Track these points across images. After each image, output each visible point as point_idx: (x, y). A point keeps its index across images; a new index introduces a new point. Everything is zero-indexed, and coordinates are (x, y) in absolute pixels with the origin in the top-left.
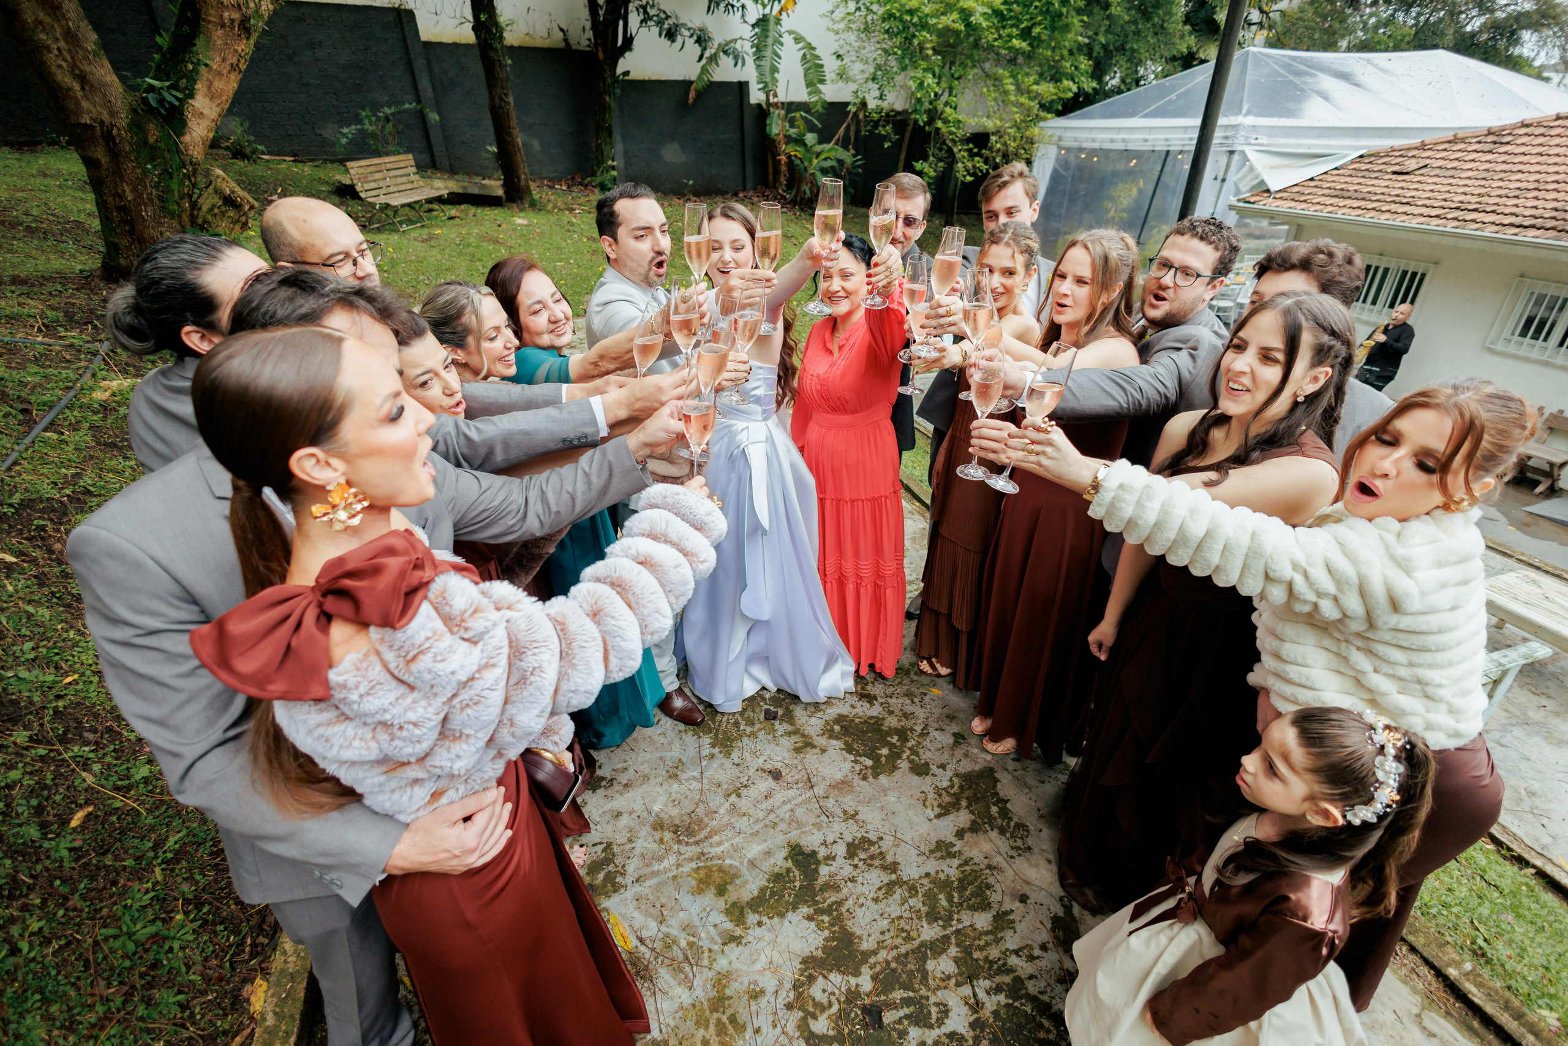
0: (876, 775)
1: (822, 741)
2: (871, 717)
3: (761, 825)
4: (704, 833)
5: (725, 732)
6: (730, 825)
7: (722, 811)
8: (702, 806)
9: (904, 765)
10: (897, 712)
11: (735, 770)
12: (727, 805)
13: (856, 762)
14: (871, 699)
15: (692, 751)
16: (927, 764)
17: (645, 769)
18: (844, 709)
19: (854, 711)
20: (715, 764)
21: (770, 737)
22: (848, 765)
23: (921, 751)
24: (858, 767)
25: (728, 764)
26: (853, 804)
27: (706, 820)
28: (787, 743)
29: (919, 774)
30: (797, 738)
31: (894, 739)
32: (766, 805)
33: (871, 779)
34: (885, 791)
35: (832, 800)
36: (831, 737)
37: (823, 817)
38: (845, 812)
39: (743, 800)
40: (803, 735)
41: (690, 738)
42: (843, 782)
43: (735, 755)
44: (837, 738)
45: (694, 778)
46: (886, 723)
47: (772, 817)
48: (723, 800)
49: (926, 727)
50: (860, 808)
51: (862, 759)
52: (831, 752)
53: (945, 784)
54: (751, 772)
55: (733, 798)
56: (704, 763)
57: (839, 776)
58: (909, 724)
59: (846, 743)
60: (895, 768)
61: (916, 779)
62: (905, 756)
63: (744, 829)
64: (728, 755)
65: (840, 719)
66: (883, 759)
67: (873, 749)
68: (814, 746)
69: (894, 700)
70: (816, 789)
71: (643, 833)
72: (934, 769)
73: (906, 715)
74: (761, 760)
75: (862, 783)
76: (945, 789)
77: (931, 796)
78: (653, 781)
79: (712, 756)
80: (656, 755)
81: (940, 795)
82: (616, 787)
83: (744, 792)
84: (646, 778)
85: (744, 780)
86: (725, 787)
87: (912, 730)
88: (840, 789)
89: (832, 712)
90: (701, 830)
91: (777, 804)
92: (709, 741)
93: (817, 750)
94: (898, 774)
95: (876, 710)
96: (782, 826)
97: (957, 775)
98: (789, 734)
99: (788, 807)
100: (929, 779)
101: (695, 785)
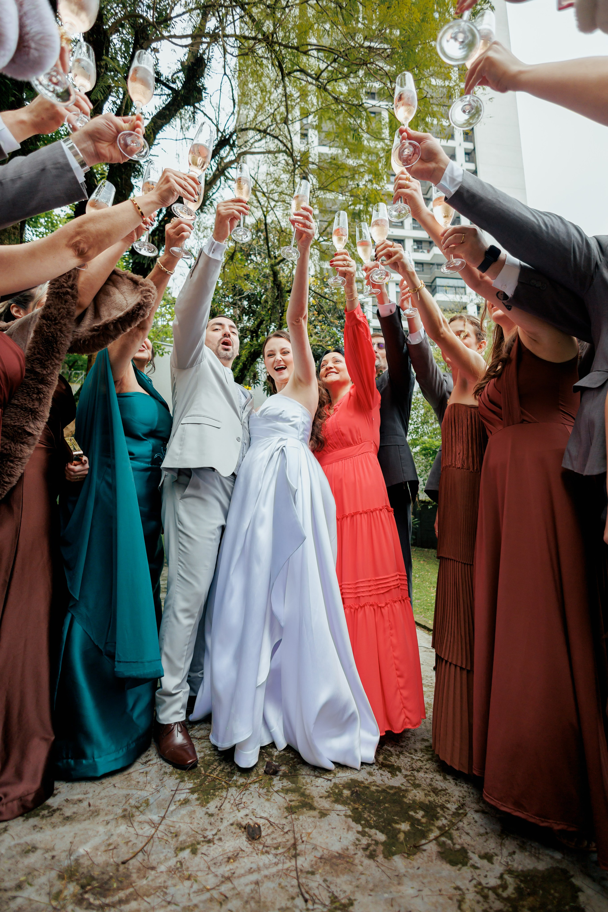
0: (388, 854)
1: (325, 804)
2: (392, 788)
3: (207, 895)
4: (122, 894)
5: (214, 780)
6: (163, 889)
7: (162, 868)
8: (140, 855)
9: (432, 848)
10: (424, 786)
11: (206, 820)
12: (172, 862)
13: (363, 833)
14: (394, 770)
15: (166, 793)
16: (463, 851)
17: (102, 804)
18: (361, 776)
19: (370, 779)
20: (184, 811)
21: (261, 791)
22: (351, 837)
23: (455, 834)
24: (365, 841)
25: (200, 812)
26: (348, 888)
27: (134, 876)
28: (280, 800)
29: (453, 863)
30: (294, 797)
31: (419, 815)
32: (225, 870)
33: (380, 858)
34: (399, 878)
35: (318, 878)
36: (336, 801)
37: (299, 902)
38: (334, 899)
39: (197, 859)
40: (303, 795)
41: (171, 782)
42: (340, 856)
43: (212, 806)
44: (344, 803)
45: (151, 823)
46: (410, 796)
47: (224, 888)
48: (171, 854)
49: (462, 806)
50: (358, 896)
51: (373, 831)
52: (333, 816)
53: (493, 882)
54: (226, 823)
55: (186, 854)
56: (173, 807)
57: (336, 847)
58: (440, 800)
59: (354, 810)
60: (417, 848)
61: (446, 869)
62: (432, 836)
63: (178, 899)
64: (204, 802)
65: (352, 785)
66: (402, 836)
67: (390, 822)
68: (312, 808)
69: (421, 774)
70: (300, 860)
71: (43, 879)
72: (475, 858)
73: (436, 791)
74: (243, 813)
75: (367, 862)
76: (494, 889)
77: (471, 896)
78: (100, 819)
79: (186, 802)
80: (125, 792)
81: (486, 897)
82: (56, 818)
83: (203, 848)
84: (95, 813)
85: (209, 834)
86: (182, 838)
87: (443, 807)
88: (333, 865)
89: (344, 776)
90: (119, 889)
91: (239, 872)
92: (191, 786)
93: (315, 813)
94: (419, 859)
95: (398, 781)
96: (234, 904)
97: (510, 872)
98: (287, 791)
99: (254, 877)
100: (467, 872)
101: (148, 831)
